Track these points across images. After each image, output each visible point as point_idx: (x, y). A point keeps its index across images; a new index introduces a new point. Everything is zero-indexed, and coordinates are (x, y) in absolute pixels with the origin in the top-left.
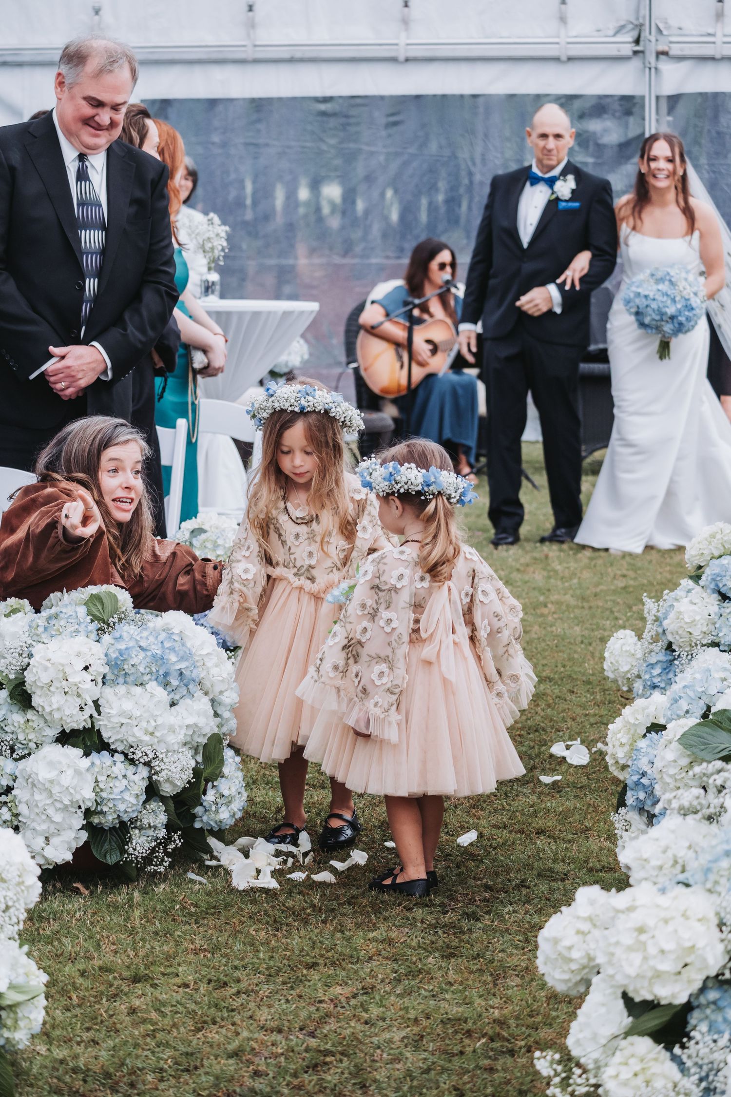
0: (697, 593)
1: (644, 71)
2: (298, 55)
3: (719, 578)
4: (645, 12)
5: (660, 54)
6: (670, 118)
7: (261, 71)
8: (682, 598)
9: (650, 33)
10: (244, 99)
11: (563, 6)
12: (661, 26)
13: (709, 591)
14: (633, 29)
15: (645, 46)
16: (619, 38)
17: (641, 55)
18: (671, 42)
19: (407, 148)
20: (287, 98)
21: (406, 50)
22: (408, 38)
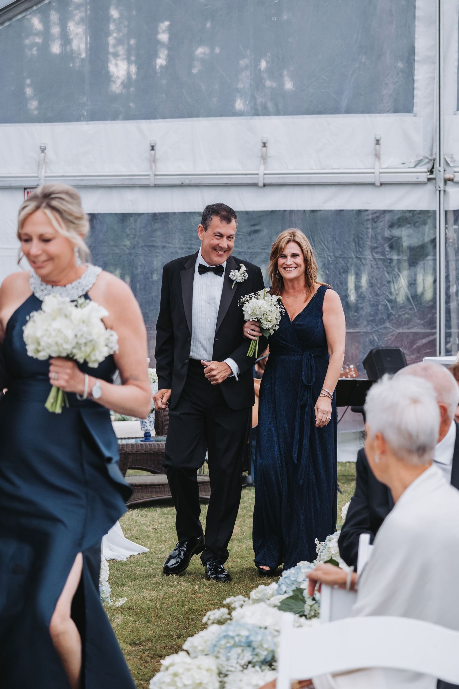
1: (436, 193)
2: (187, 182)
4: (436, 149)
5: (446, 181)
6: (456, 227)
7: (160, 193)
9: (440, 166)
10: (148, 214)
11: (377, 146)
12: (449, 160)
14: (428, 162)
15: (436, 175)
16: (418, 169)
17: (434, 181)
18: (455, 172)
19: (265, 249)
20: (179, 213)
21: (264, 178)
22: (265, 169)
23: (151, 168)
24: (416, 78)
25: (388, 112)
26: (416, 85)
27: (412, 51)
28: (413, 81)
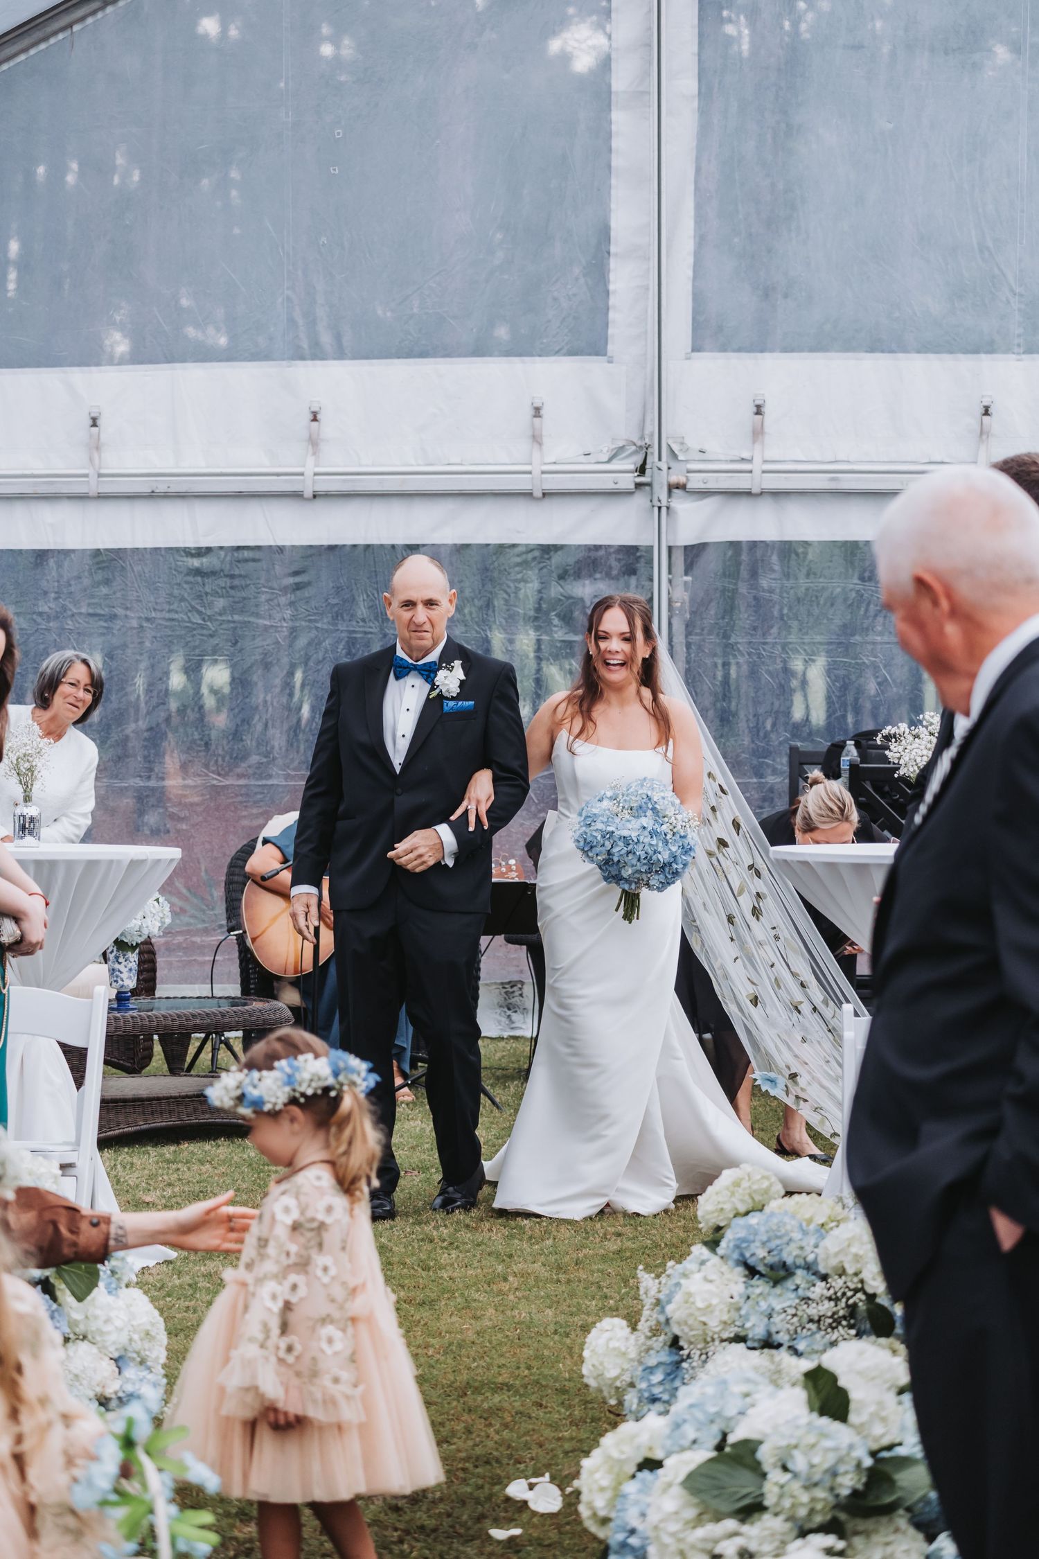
0: (715, 1265)
1: (653, 511)
2: (162, 488)
3: (744, 1245)
4: (652, 427)
5: (672, 488)
6: (689, 578)
7: (108, 511)
8: (692, 1272)
9: (660, 459)
10: (84, 551)
11: (537, 420)
12: (676, 448)
13: (731, 1263)
14: (635, 452)
15: (652, 477)
16: (615, 465)
17: (647, 488)
18: (688, 472)
19: (315, 621)
20: (145, 549)
21: (314, 482)
22: (316, 466)
23: (91, 460)
24: (611, 287)
25: (557, 353)
26: (612, 301)
27: (604, 234)
28: (607, 293)
